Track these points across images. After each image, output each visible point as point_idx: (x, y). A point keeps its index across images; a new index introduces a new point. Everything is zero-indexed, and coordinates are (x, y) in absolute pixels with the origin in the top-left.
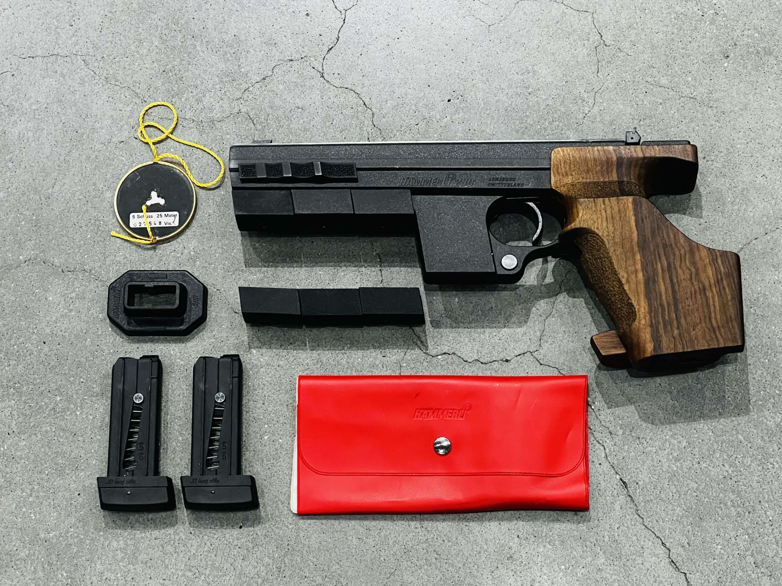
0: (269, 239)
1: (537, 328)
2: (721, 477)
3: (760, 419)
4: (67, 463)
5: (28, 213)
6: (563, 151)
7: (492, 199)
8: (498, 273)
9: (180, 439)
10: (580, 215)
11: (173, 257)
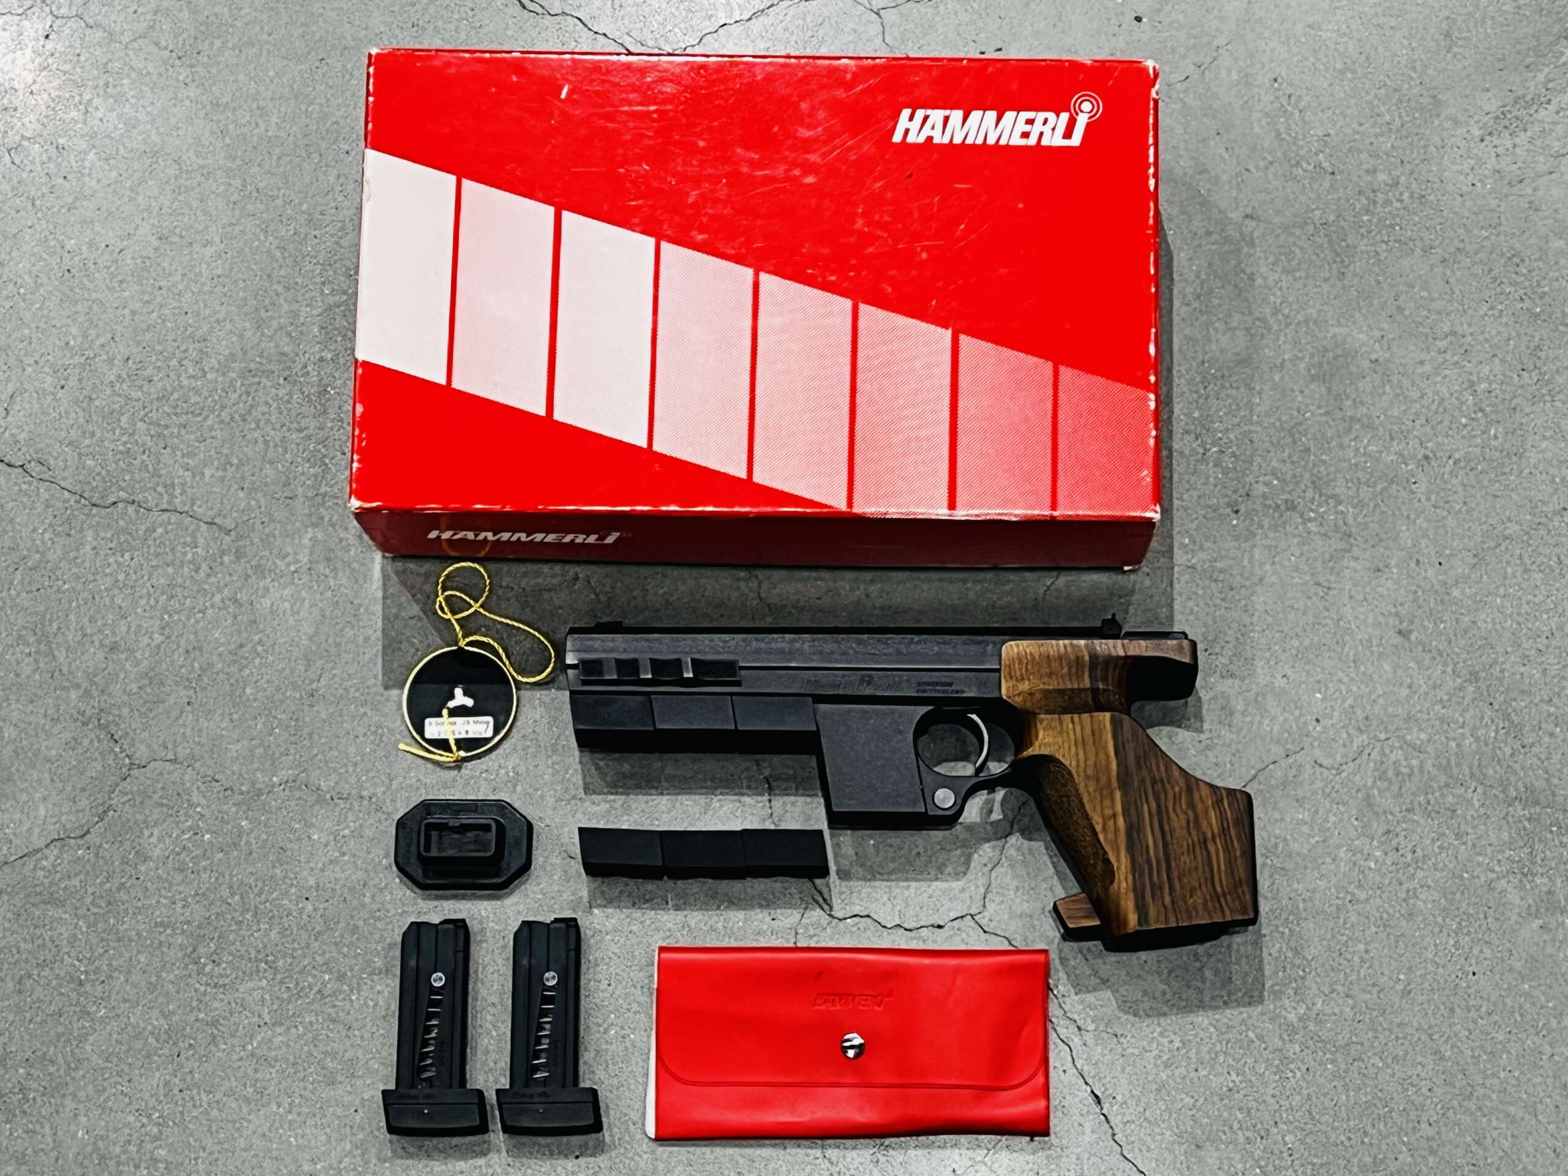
0: (617, 755)
1: (980, 883)
2: (1225, 1089)
3: (1278, 1010)
4: (340, 1067)
5: (283, 716)
6: (1018, 646)
7: (923, 710)
8: (930, 813)
9: (494, 1034)
10: (1040, 736)
11: (486, 779)
